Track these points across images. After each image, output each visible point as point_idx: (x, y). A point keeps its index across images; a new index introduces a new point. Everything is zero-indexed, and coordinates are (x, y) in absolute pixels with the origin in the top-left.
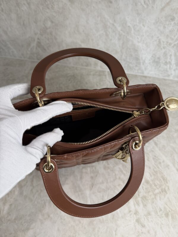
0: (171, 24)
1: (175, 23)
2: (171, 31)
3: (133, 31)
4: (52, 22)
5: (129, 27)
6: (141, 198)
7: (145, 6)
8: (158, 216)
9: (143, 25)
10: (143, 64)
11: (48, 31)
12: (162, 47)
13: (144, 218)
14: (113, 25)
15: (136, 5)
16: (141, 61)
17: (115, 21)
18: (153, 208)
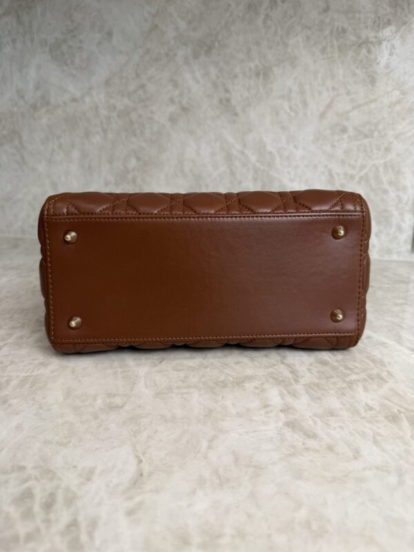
0: (343, 139)
1: (349, 137)
2: (347, 152)
3: (278, 160)
4: (138, 159)
5: (270, 153)
6: (305, 385)
7: (293, 114)
8: (362, 418)
9: (295, 146)
11: (130, 176)
13: (315, 422)
14: (243, 153)
15: (277, 114)
17: (245, 146)
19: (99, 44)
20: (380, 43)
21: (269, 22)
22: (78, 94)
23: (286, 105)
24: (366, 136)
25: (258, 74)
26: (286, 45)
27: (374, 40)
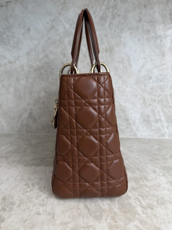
0: (150, 82)
1: (153, 81)
7: (125, 70)
9: (126, 86)
10: (134, 125)
12: (148, 105)
19: (23, 34)
20: (166, 37)
21: (112, 26)
22: (12, 60)
23: (121, 66)
24: (161, 81)
25: (107, 51)
26: (120, 37)
27: (163, 36)
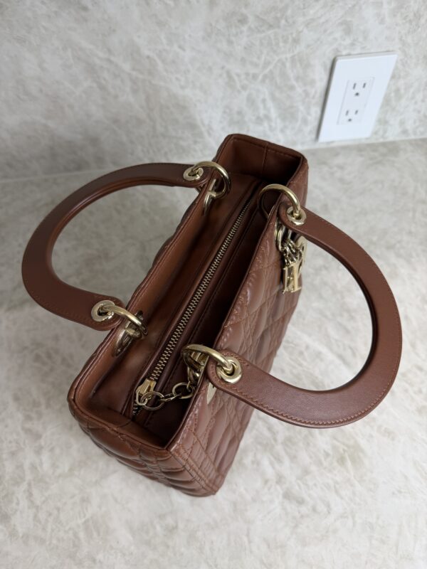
0: (242, 32)
1: (250, 28)
3: (160, 66)
5: (148, 57)
6: (282, 443)
8: (325, 468)
9: (180, 47)
13: (299, 486)
14: (109, 61)
15: (148, 3)
16: (203, 129)
17: (109, 51)
18: (311, 457)
24: (271, 27)
